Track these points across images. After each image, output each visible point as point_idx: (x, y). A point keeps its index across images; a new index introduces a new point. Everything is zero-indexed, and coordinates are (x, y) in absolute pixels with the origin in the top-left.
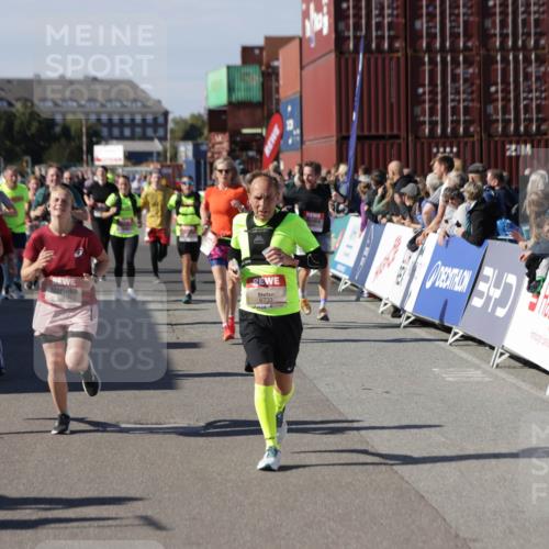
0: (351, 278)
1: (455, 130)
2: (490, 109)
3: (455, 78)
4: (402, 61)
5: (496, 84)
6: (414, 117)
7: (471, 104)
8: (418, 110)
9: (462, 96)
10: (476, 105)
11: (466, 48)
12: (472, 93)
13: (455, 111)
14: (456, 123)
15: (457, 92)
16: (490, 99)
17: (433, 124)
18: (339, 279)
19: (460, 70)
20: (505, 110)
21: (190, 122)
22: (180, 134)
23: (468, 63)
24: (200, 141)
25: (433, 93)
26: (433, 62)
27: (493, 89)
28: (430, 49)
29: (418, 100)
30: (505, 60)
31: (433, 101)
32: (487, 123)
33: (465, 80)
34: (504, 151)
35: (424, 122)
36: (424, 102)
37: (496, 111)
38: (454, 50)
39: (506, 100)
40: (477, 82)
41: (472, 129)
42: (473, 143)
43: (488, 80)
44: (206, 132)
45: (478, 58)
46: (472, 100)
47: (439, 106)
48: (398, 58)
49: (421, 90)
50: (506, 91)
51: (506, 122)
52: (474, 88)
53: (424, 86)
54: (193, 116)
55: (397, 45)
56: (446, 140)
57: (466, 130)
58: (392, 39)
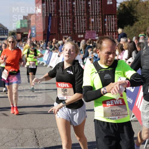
0: (46, 63)
1: (67, 32)
2: (75, 28)
3: (67, 22)
4: (56, 19)
5: (75, 23)
6: (59, 30)
7: (70, 27)
8: (60, 28)
9: (69, 25)
10: (71, 27)
11: (69, 16)
12: (71, 25)
13: (67, 28)
14: (68, 31)
15: (67, 24)
16: (74, 26)
17: (63, 31)
18: (43, 63)
19: (68, 20)
20: (78, 28)
21: (13, 32)
22: (11, 34)
23: (70, 18)
24: (15, 35)
25: (63, 25)
26: (62, 18)
27: (75, 24)
28: (62, 16)
29: (60, 26)
30: (77, 18)
31: (63, 26)
32: (74, 31)
33: (69, 22)
34: (77, 36)
35: (61, 31)
36: (61, 27)
37: (76, 28)
38: (67, 16)
39: (78, 26)
40: (72, 22)
41: (71, 32)
42: (71, 35)
43: (74, 22)
44: (16, 33)
45: (72, 18)
46: (71, 26)
47: (64, 27)
48: (55, 18)
49: (60, 24)
50: (78, 24)
51: (78, 31)
52: (71, 24)
53: (60, 23)
54: (14, 31)
55: (55, 15)
56: (66, 34)
57: (70, 32)
58: (54, 14)
